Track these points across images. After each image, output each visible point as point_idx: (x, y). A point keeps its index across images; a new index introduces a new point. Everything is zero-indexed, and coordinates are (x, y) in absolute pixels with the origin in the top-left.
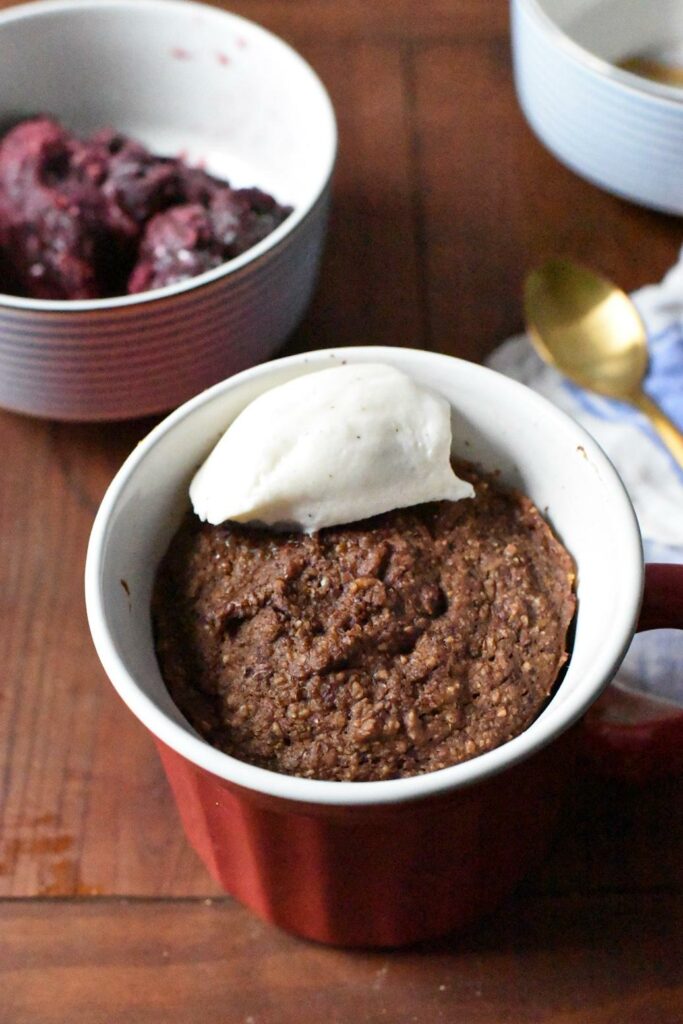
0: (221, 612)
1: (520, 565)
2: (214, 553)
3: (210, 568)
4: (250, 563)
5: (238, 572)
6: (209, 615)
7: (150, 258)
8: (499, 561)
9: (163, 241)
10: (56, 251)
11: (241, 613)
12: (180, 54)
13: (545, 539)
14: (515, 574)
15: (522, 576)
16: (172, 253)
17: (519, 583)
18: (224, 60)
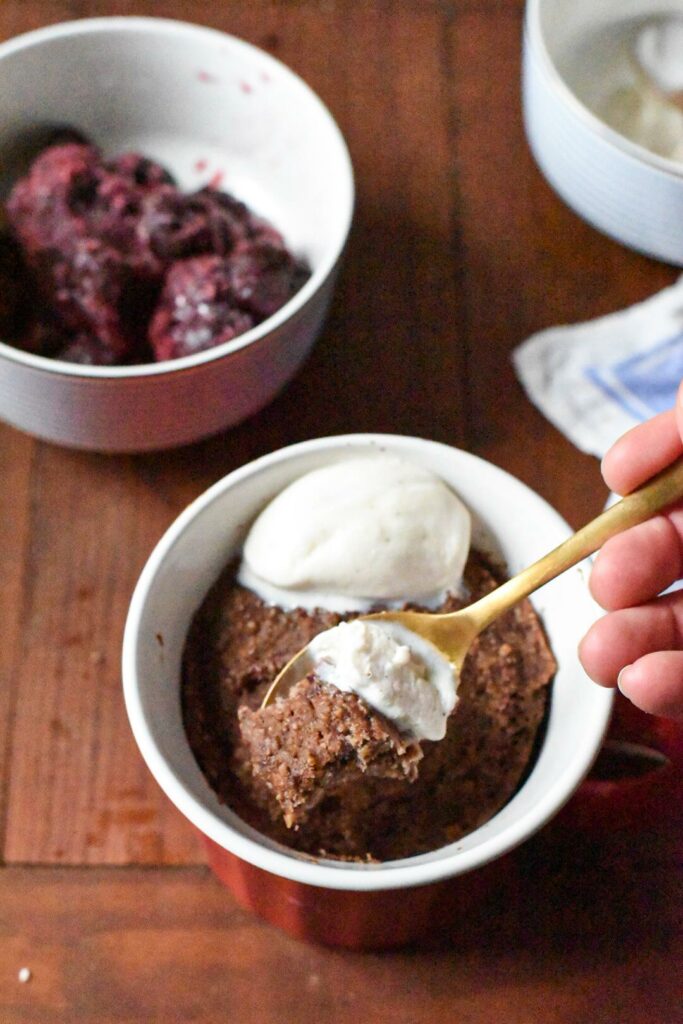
0: (243, 673)
1: (510, 666)
2: (245, 611)
3: (240, 625)
4: (276, 628)
5: (263, 634)
6: (232, 673)
7: (171, 306)
8: (493, 660)
9: (183, 292)
10: (84, 292)
11: (260, 677)
12: (204, 77)
13: (537, 645)
14: (505, 676)
15: (511, 678)
16: (193, 304)
17: (506, 684)
18: (246, 89)
